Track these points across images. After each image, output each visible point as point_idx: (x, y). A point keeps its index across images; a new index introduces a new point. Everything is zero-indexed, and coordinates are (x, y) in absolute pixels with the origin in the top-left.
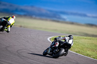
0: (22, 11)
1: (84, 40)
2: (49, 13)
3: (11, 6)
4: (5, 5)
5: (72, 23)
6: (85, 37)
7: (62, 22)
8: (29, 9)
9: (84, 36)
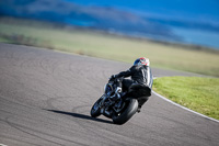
3: (60, 5)
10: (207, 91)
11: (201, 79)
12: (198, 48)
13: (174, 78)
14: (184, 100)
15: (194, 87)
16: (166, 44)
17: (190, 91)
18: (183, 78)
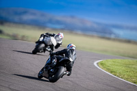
2: (95, 26)
3: (42, 15)
4: (34, 14)
7: (114, 40)
8: (68, 20)
10: (134, 68)
11: (131, 61)
12: (129, 41)
13: (114, 60)
14: (120, 73)
15: (127, 66)
16: (109, 39)
17: (124, 68)
18: (119, 60)
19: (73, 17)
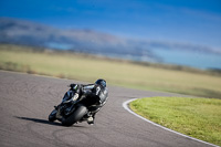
0: (64, 40)
1: (206, 106)
3: (39, 29)
4: (25, 28)
5: (179, 68)
6: (209, 100)
9: (206, 97)
13: (155, 99)
14: (164, 120)
15: (176, 107)
17: (170, 111)
19: (87, 31)
